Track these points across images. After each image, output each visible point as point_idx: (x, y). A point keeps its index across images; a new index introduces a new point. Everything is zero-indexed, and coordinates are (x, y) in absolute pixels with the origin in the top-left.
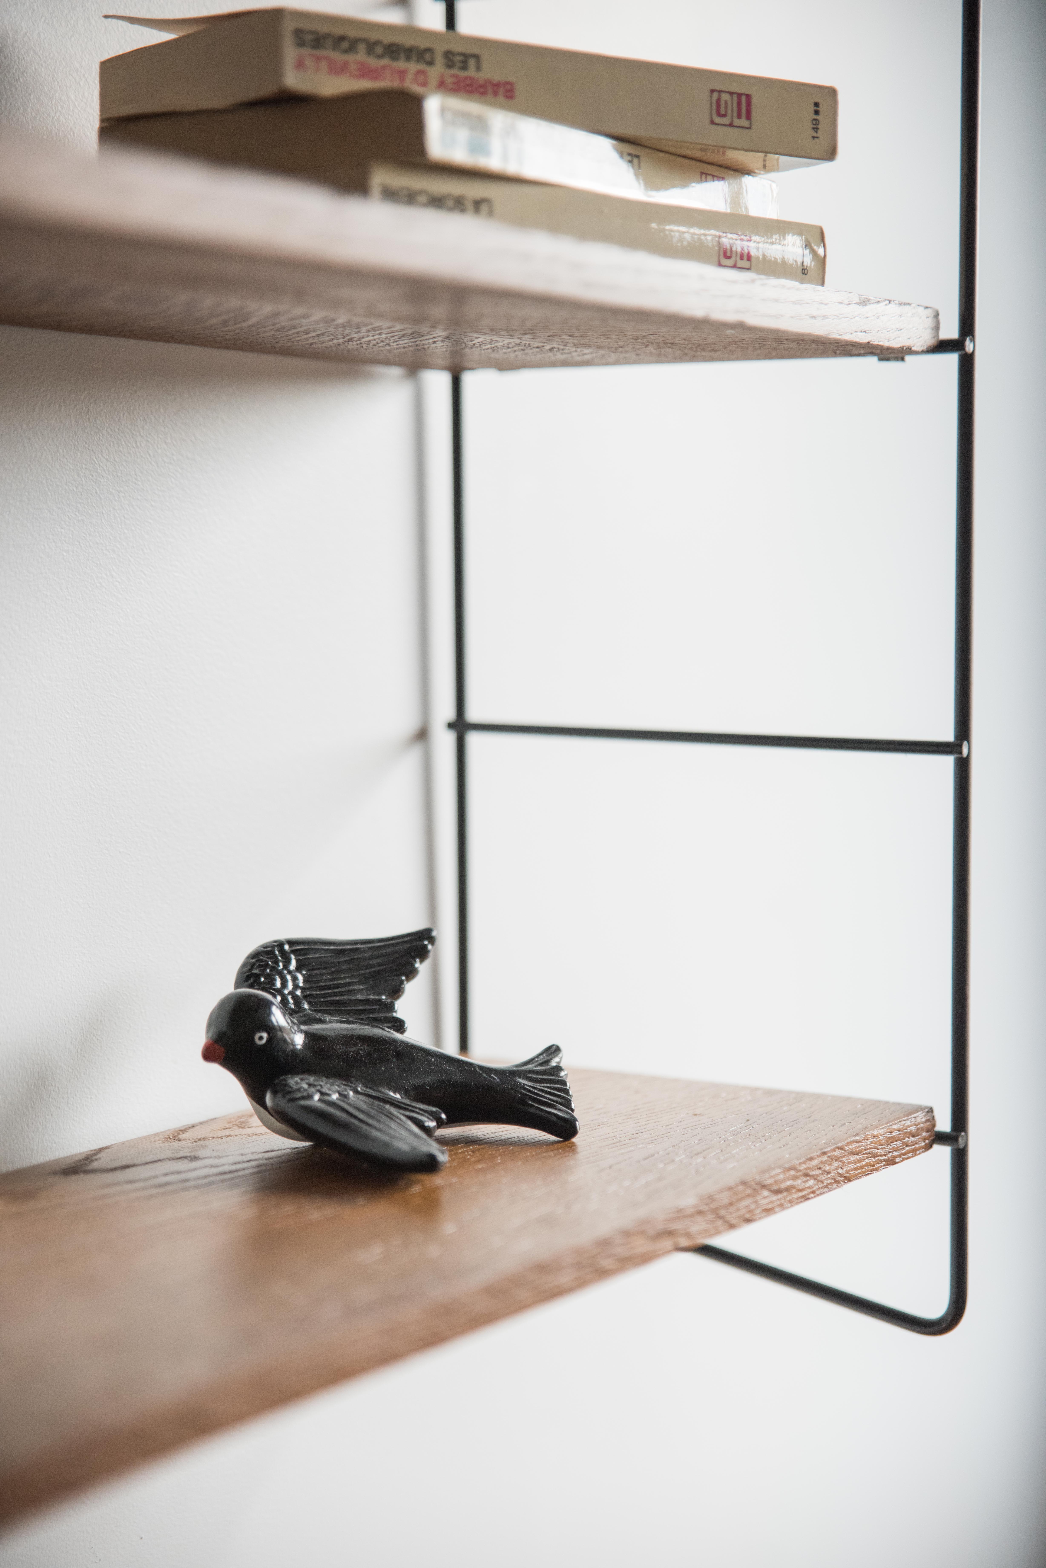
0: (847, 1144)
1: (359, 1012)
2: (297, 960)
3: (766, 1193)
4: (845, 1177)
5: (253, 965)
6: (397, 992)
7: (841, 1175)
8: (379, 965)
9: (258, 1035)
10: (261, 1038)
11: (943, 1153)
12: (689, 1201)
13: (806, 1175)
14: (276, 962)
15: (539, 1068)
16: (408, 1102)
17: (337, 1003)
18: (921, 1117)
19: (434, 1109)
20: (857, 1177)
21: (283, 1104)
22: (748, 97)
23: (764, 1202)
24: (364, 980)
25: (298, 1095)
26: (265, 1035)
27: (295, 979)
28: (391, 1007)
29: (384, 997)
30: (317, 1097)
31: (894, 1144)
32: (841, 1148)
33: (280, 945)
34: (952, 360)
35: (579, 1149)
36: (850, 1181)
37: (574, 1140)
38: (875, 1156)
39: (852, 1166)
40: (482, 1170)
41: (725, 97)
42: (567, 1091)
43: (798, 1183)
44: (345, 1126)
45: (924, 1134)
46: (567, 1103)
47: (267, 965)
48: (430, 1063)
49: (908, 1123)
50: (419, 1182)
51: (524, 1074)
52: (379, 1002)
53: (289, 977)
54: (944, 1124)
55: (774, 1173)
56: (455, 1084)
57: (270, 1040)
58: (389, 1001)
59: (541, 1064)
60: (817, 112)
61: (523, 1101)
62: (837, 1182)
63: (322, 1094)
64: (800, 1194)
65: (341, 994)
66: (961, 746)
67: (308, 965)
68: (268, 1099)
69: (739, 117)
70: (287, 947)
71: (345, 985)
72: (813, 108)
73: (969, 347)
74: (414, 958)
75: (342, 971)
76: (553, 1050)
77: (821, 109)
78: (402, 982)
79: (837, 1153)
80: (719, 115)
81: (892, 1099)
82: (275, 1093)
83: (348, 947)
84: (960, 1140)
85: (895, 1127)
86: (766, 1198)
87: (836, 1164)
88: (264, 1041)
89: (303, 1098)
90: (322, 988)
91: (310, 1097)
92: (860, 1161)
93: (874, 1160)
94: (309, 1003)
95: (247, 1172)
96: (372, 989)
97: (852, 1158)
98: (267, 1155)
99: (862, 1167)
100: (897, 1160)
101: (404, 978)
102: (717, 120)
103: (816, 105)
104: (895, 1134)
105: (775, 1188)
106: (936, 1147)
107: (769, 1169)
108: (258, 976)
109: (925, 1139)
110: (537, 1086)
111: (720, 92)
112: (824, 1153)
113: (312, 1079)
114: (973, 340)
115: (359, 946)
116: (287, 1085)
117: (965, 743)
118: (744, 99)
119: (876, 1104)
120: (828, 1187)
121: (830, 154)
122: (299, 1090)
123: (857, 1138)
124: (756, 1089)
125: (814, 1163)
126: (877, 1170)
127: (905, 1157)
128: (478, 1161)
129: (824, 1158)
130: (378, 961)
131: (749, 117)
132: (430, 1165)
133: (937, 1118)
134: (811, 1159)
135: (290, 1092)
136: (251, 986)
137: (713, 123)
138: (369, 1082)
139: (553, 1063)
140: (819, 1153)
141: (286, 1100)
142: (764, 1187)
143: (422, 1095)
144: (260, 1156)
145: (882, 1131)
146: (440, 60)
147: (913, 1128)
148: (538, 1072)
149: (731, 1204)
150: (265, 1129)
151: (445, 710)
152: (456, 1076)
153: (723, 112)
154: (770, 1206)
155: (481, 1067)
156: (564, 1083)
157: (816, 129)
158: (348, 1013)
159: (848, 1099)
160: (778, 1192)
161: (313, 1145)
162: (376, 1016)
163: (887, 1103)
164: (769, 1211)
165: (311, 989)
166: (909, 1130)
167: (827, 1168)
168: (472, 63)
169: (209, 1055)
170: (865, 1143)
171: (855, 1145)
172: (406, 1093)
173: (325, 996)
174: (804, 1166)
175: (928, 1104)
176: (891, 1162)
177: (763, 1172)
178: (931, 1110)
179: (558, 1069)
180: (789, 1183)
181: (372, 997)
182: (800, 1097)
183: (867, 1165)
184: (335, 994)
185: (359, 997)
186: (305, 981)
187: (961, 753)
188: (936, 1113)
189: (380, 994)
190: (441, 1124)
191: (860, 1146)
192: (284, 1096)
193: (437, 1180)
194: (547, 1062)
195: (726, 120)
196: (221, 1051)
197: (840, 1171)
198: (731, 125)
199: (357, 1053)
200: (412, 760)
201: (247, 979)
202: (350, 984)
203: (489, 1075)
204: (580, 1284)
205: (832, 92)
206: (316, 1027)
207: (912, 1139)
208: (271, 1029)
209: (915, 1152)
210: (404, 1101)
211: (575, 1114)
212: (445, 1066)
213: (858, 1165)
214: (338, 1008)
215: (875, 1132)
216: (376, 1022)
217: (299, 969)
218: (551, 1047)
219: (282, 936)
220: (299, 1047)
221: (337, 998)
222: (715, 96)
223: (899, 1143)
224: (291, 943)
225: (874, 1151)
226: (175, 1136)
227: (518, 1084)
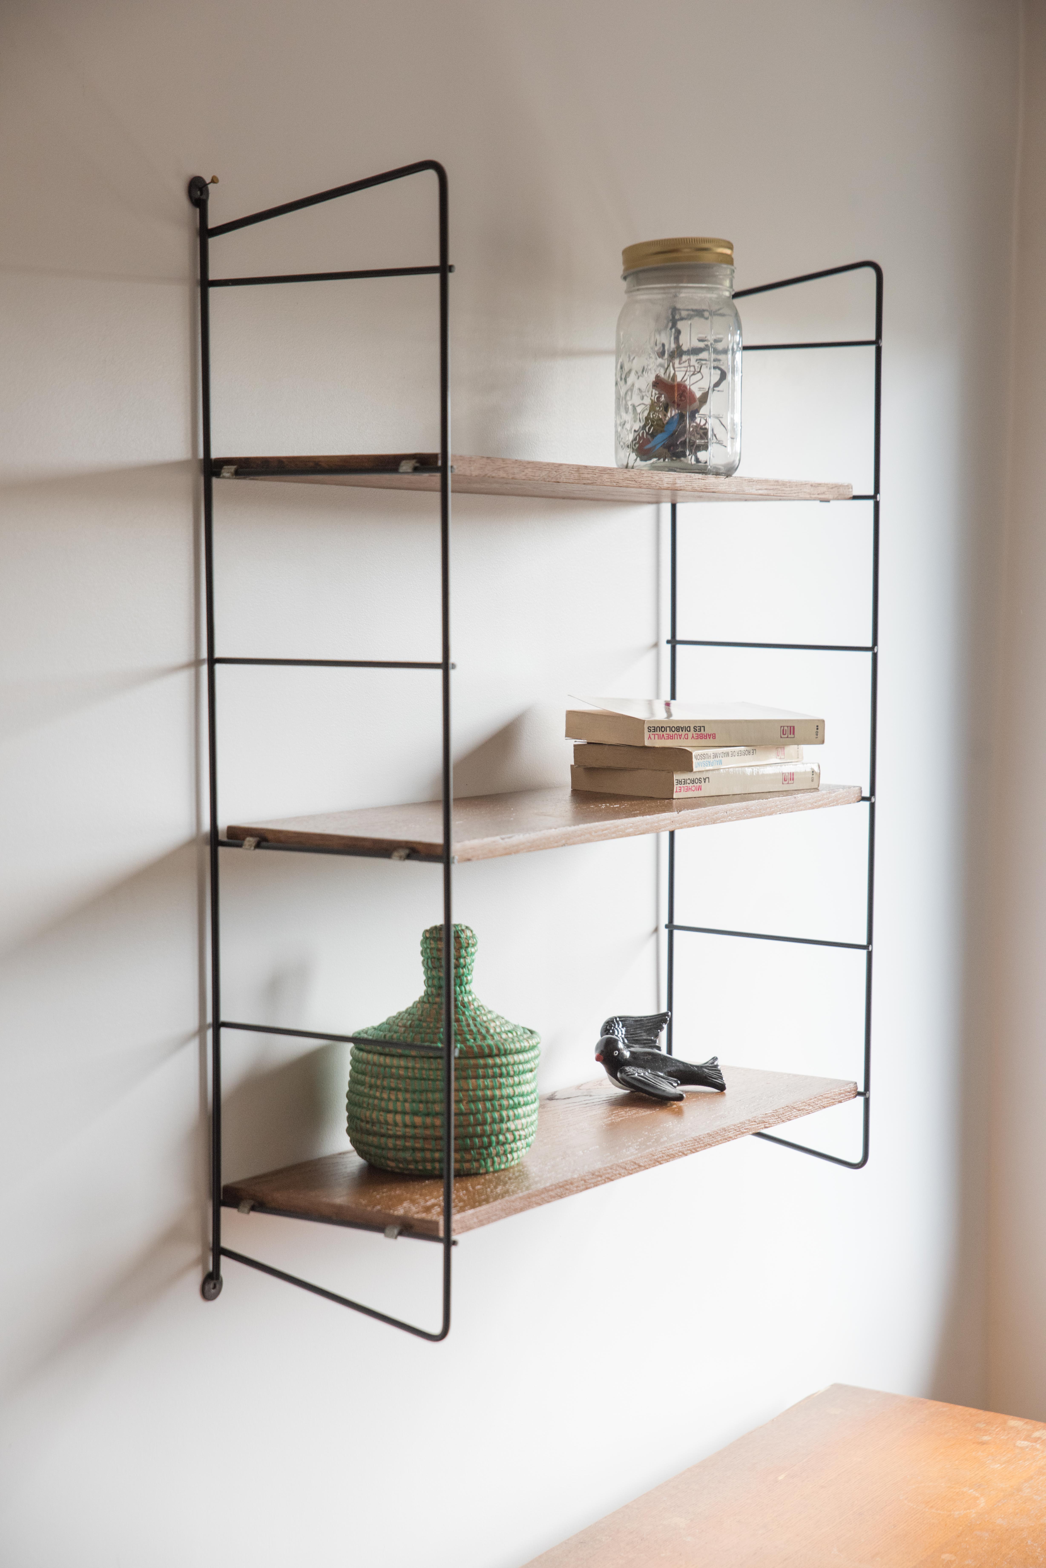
0: (824, 1094)
1: (645, 1044)
2: (622, 1024)
3: (795, 1110)
4: (823, 1107)
5: (607, 1026)
6: (657, 1036)
7: (822, 1106)
8: (651, 1026)
9: (615, 1052)
10: (616, 1053)
11: (861, 1099)
12: (769, 1111)
13: (809, 1105)
14: (615, 1025)
15: (710, 1065)
16: (666, 1077)
17: (637, 1040)
18: (852, 1086)
19: (676, 1079)
20: (827, 1107)
21: (624, 1076)
22: (794, 727)
23: (794, 1113)
24: (646, 1031)
25: (630, 1073)
26: (617, 1052)
27: (621, 1031)
28: (655, 1042)
29: (652, 1038)
30: (636, 1074)
31: (842, 1095)
32: (822, 1096)
33: (616, 1018)
34: (867, 804)
35: (727, 1095)
36: (825, 1108)
37: (725, 1091)
38: (834, 1099)
39: (826, 1102)
40: (695, 1101)
41: (786, 728)
42: (721, 1074)
43: (806, 1108)
44: (648, 1085)
45: (853, 1092)
46: (721, 1078)
47: (612, 1026)
48: (672, 1063)
49: (847, 1088)
50: (675, 1104)
51: (706, 1067)
52: (651, 1040)
53: (619, 1030)
54: (861, 1089)
55: (798, 1103)
56: (681, 1071)
57: (619, 1054)
58: (655, 1039)
59: (711, 1064)
60: (817, 729)
61: (706, 1077)
62: (820, 1108)
63: (638, 1073)
64: (807, 1112)
65: (637, 1037)
66: (869, 947)
67: (626, 1026)
68: (619, 1075)
69: (790, 734)
70: (618, 1019)
71: (639, 1033)
72: (816, 728)
73: (873, 800)
74: (663, 1023)
75: (638, 1028)
76: (715, 1059)
77: (819, 728)
78: (659, 1032)
79: (820, 1098)
80: (783, 734)
81: (841, 1079)
82: (621, 1073)
83: (639, 1019)
84: (867, 1094)
85: (842, 1089)
86: (795, 1112)
87: (820, 1102)
88: (617, 1054)
89: (632, 1075)
90: (631, 1034)
91: (634, 1074)
92: (828, 1101)
93: (834, 1101)
94: (627, 1040)
95: (612, 1100)
96: (648, 1035)
97: (826, 1100)
98: (616, 1095)
99: (829, 1103)
100: (843, 1101)
101: (659, 1031)
102: (783, 736)
103: (817, 726)
104: (842, 1091)
105: (798, 1109)
106: (858, 1097)
107: (796, 1102)
108: (609, 1030)
109: (853, 1094)
110: (711, 1072)
111: (784, 727)
112: (816, 1098)
113: (633, 1068)
114: (875, 798)
115: (643, 1018)
116: (626, 1070)
117: (870, 946)
118: (792, 728)
119: (835, 1080)
120: (817, 1110)
121: (823, 742)
122: (630, 1072)
123: (828, 1092)
124: (790, 1074)
125: (812, 1101)
126: (835, 1104)
127: (846, 1100)
128: (693, 1098)
129: (816, 1099)
130: (650, 1024)
131: (794, 734)
132: (680, 1098)
133: (858, 1086)
134: (811, 1099)
135: (627, 1073)
136: (607, 1034)
137: (781, 737)
138: (652, 1069)
139: (715, 1064)
140: (814, 1097)
141: (625, 1075)
142: (794, 1108)
143: (670, 1074)
144: (613, 1095)
145: (837, 1090)
146: (692, 729)
147: (849, 1090)
148: (710, 1067)
149: (783, 1114)
150: (614, 1087)
151: (665, 920)
152: (682, 1067)
153: (785, 733)
154: (796, 1115)
155: (690, 1065)
156: (720, 1071)
157: (817, 735)
158: (641, 1044)
159: (825, 1078)
160: (799, 1110)
161: (630, 1093)
162: (651, 1045)
163: (840, 1080)
164: (796, 1117)
165: (627, 1035)
166: (847, 1090)
167: (817, 1103)
168: (702, 728)
169: (598, 1059)
170: (830, 1094)
171: (827, 1095)
172: (665, 1073)
173: (633, 1037)
174: (808, 1102)
175: (855, 1081)
176: (840, 1102)
177: (794, 1103)
178: (856, 1083)
179: (717, 1066)
180: (803, 1107)
181: (649, 1038)
182: (806, 1077)
183: (831, 1102)
184: (636, 1037)
185: (644, 1038)
186: (625, 1031)
187: (868, 949)
188: (858, 1084)
189: (651, 1037)
190: (678, 1085)
191: (829, 1095)
192: (625, 1074)
193: (681, 1104)
194: (713, 1063)
195: (786, 736)
196: (602, 1057)
197: (821, 1104)
198: (788, 737)
199: (647, 1059)
200: (652, 940)
201: (605, 1031)
202: (641, 1033)
203: (693, 1067)
204: (736, 1137)
205: (823, 721)
206: (632, 1049)
207: (848, 1094)
208: (619, 1050)
209: (849, 1098)
210: (665, 1076)
211: (725, 1082)
212: (678, 1064)
213: (828, 1102)
214: (637, 1042)
215: (834, 1091)
216: (652, 1047)
217: (623, 1027)
218: (714, 1058)
219: (616, 1015)
220: (628, 1057)
221: (637, 1038)
222: (782, 728)
223: (843, 1095)
224: (620, 1017)
225: (834, 1097)
226: (579, 1087)
227: (703, 1071)
